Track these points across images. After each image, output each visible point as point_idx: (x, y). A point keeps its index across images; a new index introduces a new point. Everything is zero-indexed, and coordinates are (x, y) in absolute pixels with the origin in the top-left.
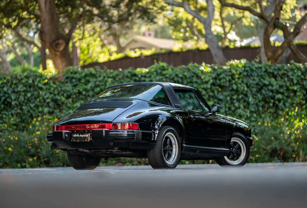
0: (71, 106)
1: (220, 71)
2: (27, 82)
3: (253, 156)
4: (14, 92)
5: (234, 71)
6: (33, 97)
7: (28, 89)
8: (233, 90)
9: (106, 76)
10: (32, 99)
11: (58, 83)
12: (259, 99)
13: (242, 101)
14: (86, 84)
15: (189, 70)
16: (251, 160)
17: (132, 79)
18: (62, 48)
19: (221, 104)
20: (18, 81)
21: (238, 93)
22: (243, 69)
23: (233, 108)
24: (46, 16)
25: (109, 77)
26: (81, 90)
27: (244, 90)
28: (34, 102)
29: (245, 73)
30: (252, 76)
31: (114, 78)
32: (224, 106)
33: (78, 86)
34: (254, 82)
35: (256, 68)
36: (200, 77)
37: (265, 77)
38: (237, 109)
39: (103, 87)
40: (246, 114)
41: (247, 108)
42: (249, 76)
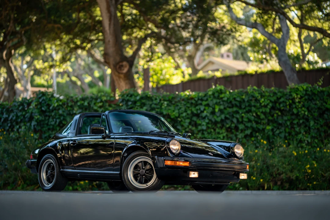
1: (279, 95)
2: (83, 104)
3: (310, 183)
5: (294, 95)
8: (293, 114)
9: (162, 99)
11: (113, 106)
12: (321, 125)
13: (302, 126)
14: (142, 108)
15: (247, 93)
16: (308, 186)
17: (188, 102)
18: (125, 70)
19: (281, 129)
20: (73, 104)
21: (299, 117)
22: (304, 93)
23: (293, 133)
24: (110, 38)
25: (164, 100)
27: (305, 114)
29: (306, 97)
30: (314, 100)
31: (170, 101)
32: (284, 131)
34: (316, 107)
35: (318, 91)
36: (259, 101)
37: (327, 102)
38: (297, 134)
39: (159, 110)
40: (307, 139)
41: (308, 133)
42: (311, 100)
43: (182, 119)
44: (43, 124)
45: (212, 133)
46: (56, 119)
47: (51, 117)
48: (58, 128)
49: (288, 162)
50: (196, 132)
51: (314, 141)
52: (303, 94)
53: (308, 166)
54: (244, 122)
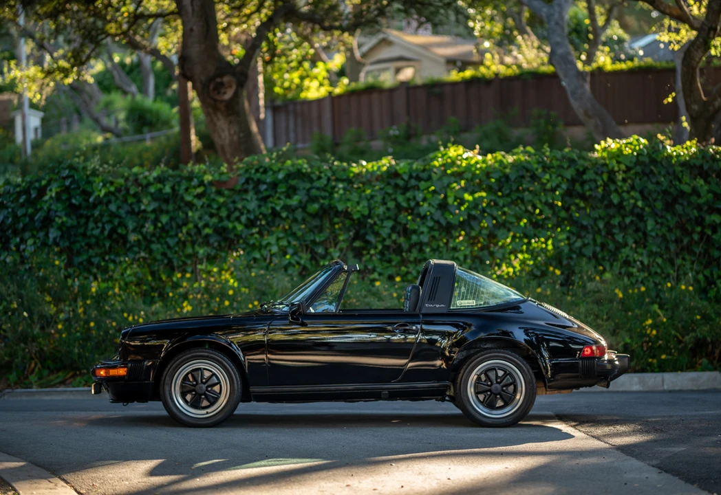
0: (257, 244)
1: (582, 164)
2: (160, 190)
3: (654, 357)
4: (132, 212)
5: (613, 165)
6: (174, 224)
7: (164, 207)
8: (610, 204)
9: (333, 178)
10: (171, 227)
11: (226, 192)
12: (669, 227)
13: (630, 231)
14: (289, 196)
16: (650, 365)
17: (389, 184)
18: (229, 95)
19: (585, 237)
20: (140, 188)
21: (622, 212)
22: (634, 159)
23: (612, 246)
24: (193, 23)
25: (338, 180)
26: (278, 208)
27: (635, 205)
28: (176, 235)
29: (639, 169)
30: (654, 175)
31: (349, 182)
32: (591, 242)
33: (271, 199)
34: (658, 188)
36: (540, 179)
37: (682, 177)
38: (620, 246)
39: (326, 202)
40: (640, 259)
41: (642, 246)
42: (647, 175)
43: (376, 219)
44: (75, 235)
45: (441, 249)
46: (103, 224)
47: (91, 219)
48: (108, 244)
49: (607, 314)
50: (405, 246)
51: (654, 260)
52: (631, 162)
53: (650, 322)
54: (507, 225)
